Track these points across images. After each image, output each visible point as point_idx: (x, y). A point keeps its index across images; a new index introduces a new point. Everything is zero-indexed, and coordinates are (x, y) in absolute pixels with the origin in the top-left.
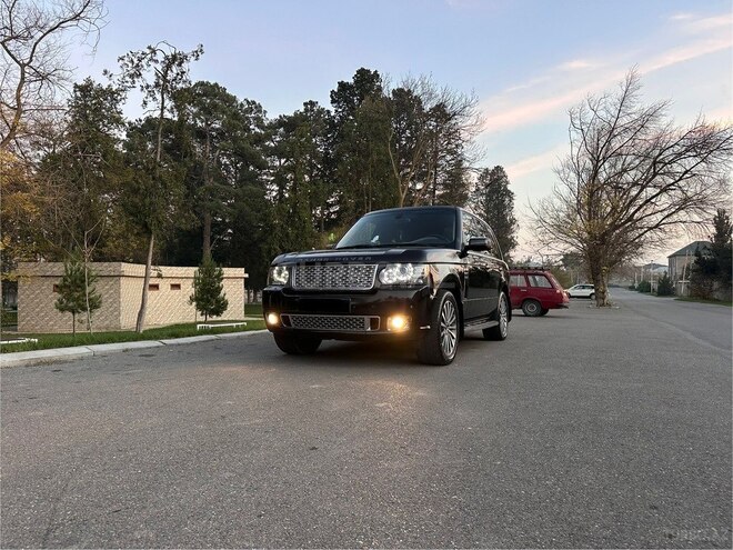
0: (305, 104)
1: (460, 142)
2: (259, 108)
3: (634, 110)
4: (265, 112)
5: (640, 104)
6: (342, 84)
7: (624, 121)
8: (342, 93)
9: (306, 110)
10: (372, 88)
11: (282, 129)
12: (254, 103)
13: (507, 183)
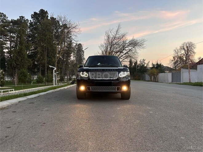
0: (20, 17)
1: (71, 35)
2: (5, 16)
3: (120, 33)
4: (7, 17)
5: (121, 32)
6: (35, 13)
7: (117, 36)
8: (35, 15)
9: (20, 19)
10: (45, 16)
11: (11, 24)
12: (3, 14)
13: (82, 48)
